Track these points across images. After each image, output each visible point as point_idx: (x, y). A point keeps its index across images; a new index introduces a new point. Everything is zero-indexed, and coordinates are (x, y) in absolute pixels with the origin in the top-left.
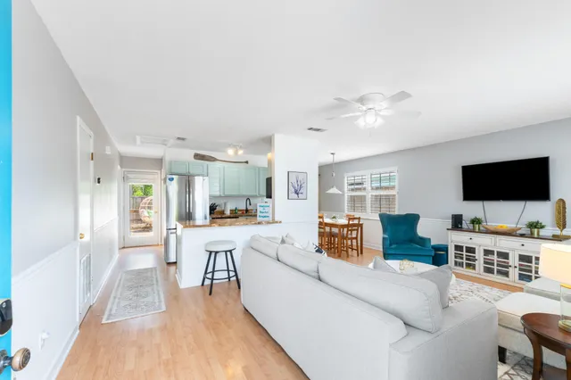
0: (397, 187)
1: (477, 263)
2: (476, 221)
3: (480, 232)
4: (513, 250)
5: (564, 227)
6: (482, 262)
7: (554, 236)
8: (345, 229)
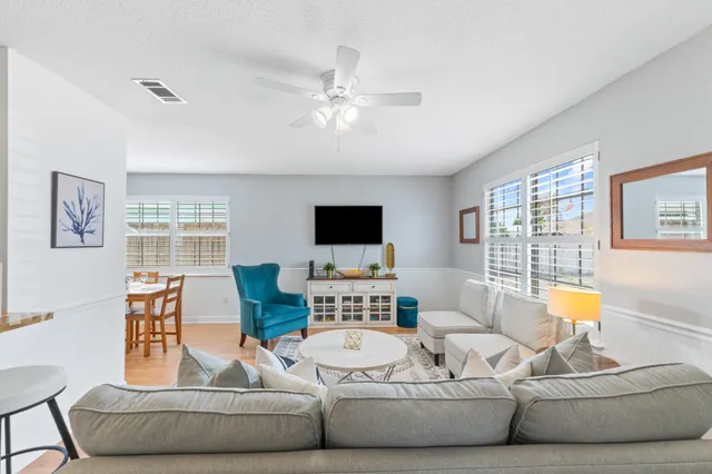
0: (228, 226)
1: (336, 313)
2: (329, 267)
3: (334, 279)
4: (366, 293)
5: (393, 266)
6: (341, 310)
7: (387, 275)
8: (159, 302)
